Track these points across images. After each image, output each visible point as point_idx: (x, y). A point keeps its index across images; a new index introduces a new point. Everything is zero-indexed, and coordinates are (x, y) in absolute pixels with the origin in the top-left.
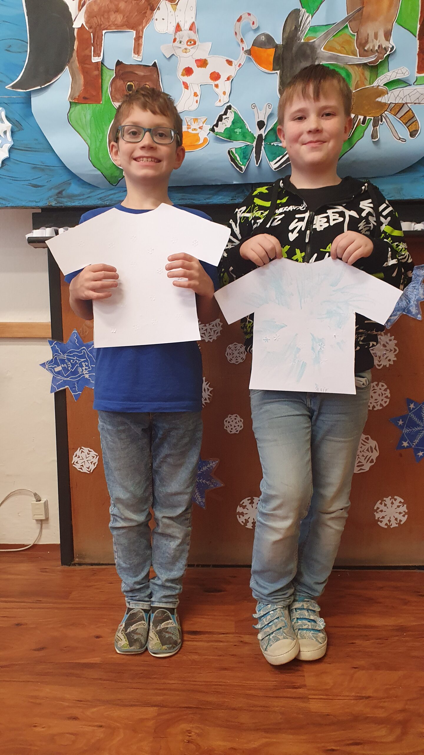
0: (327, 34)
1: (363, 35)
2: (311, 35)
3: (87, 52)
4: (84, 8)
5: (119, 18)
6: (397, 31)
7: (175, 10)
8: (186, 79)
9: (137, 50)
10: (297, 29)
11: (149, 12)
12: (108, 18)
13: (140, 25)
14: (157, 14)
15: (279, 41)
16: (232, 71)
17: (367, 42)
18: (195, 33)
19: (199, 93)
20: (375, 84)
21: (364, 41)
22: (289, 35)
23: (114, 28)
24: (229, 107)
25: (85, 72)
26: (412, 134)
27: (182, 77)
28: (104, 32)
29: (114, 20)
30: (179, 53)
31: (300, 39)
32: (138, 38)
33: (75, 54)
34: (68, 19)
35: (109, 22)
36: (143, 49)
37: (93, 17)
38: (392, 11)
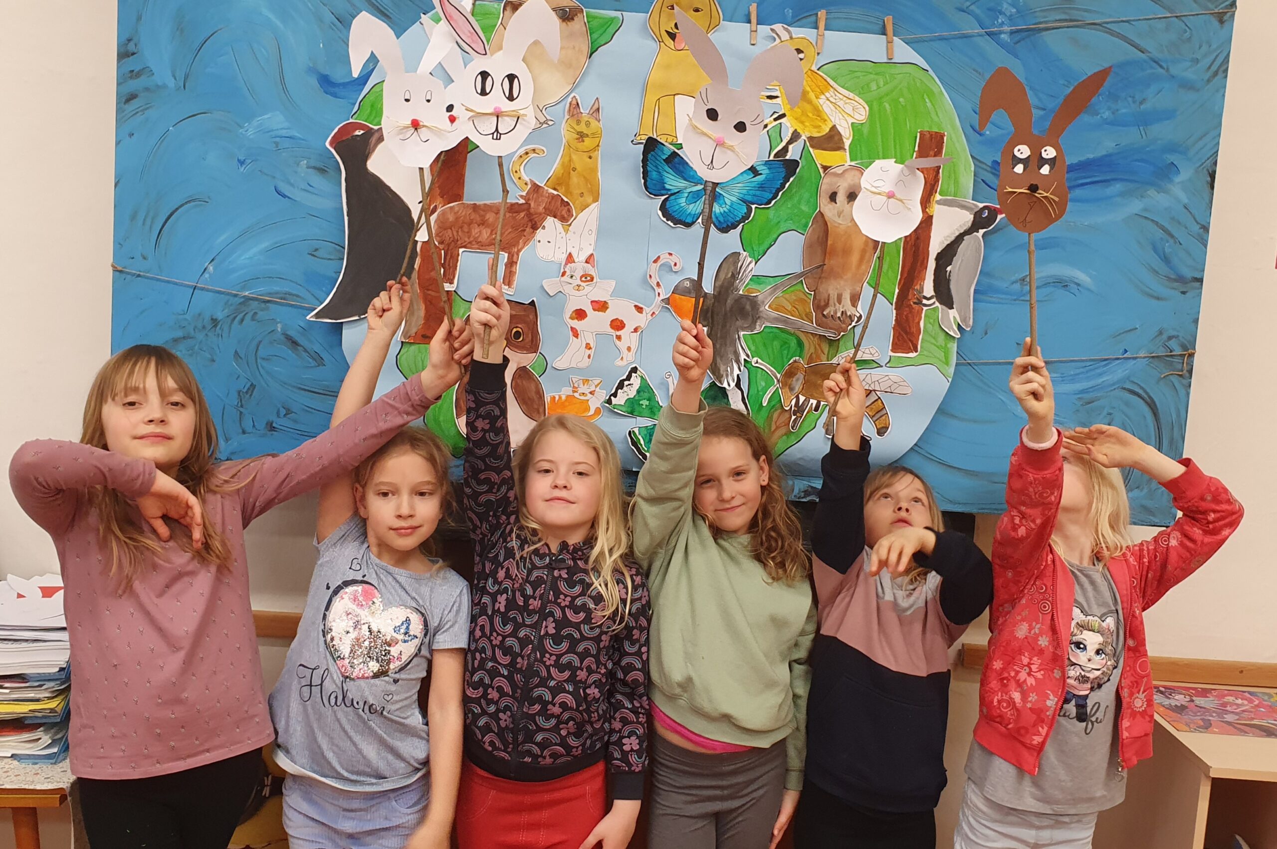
0: (775, 288)
1: (823, 295)
2: (753, 286)
3: (433, 274)
4: (434, 216)
5: (486, 235)
7: (567, 231)
9: (508, 279)
10: (734, 277)
11: (528, 230)
12: (469, 233)
13: (514, 246)
14: (540, 233)
16: (642, 320)
17: (827, 305)
18: (593, 267)
20: (835, 361)
21: (823, 303)
22: (723, 283)
23: (477, 246)
24: (634, 370)
25: (429, 302)
26: (881, 432)
27: (570, 321)
28: (461, 250)
29: (477, 236)
32: (511, 264)
33: (414, 274)
34: (410, 228)
35: (469, 238)
36: (516, 279)
37: (445, 229)
38: (863, 267)
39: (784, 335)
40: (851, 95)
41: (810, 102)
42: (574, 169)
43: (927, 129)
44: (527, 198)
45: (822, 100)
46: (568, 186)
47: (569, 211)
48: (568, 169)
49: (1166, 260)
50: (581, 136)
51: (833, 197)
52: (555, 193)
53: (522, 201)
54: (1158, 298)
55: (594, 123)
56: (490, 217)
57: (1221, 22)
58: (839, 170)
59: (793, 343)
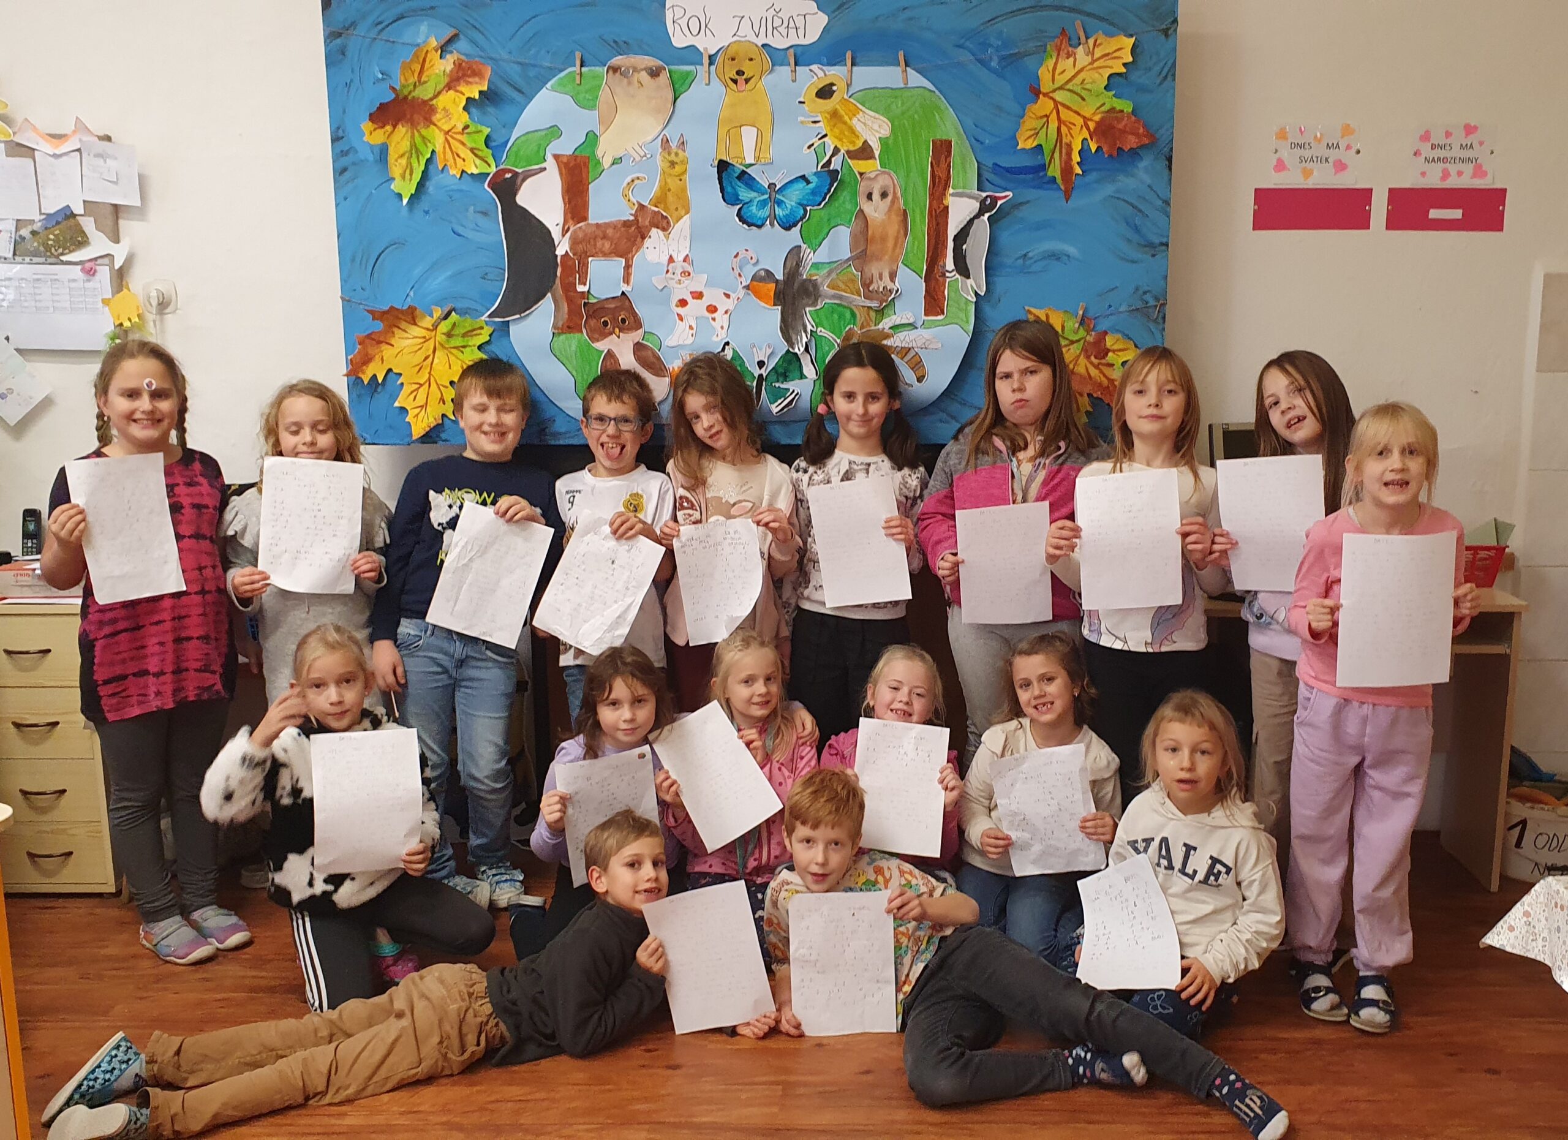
0: (829, 273)
1: (868, 275)
2: (813, 271)
3: (571, 279)
4: (568, 234)
5: (607, 245)
6: (903, 271)
7: (667, 238)
8: (680, 310)
9: (627, 279)
10: (798, 265)
11: (639, 239)
12: (595, 245)
13: (629, 253)
14: (647, 242)
15: (779, 276)
16: (730, 304)
17: (871, 282)
18: (689, 265)
19: (694, 326)
20: (880, 326)
21: (868, 282)
22: (790, 271)
23: (601, 255)
24: (727, 343)
25: (570, 301)
26: (920, 380)
27: (676, 308)
28: (590, 259)
29: (601, 247)
30: (672, 283)
31: (802, 275)
32: (628, 267)
33: (558, 281)
34: (552, 245)
35: (595, 249)
36: (633, 277)
37: (578, 243)
38: (897, 250)
39: (841, 309)
40: (877, 116)
41: (845, 123)
42: (669, 190)
43: (938, 137)
44: (635, 215)
45: (855, 121)
46: (666, 204)
47: (668, 222)
48: (665, 190)
49: (1137, 229)
50: (673, 164)
51: (870, 197)
52: (656, 209)
53: (632, 218)
54: (1133, 262)
55: (680, 152)
56: (610, 232)
57: (1167, 36)
58: (872, 175)
59: (848, 315)
